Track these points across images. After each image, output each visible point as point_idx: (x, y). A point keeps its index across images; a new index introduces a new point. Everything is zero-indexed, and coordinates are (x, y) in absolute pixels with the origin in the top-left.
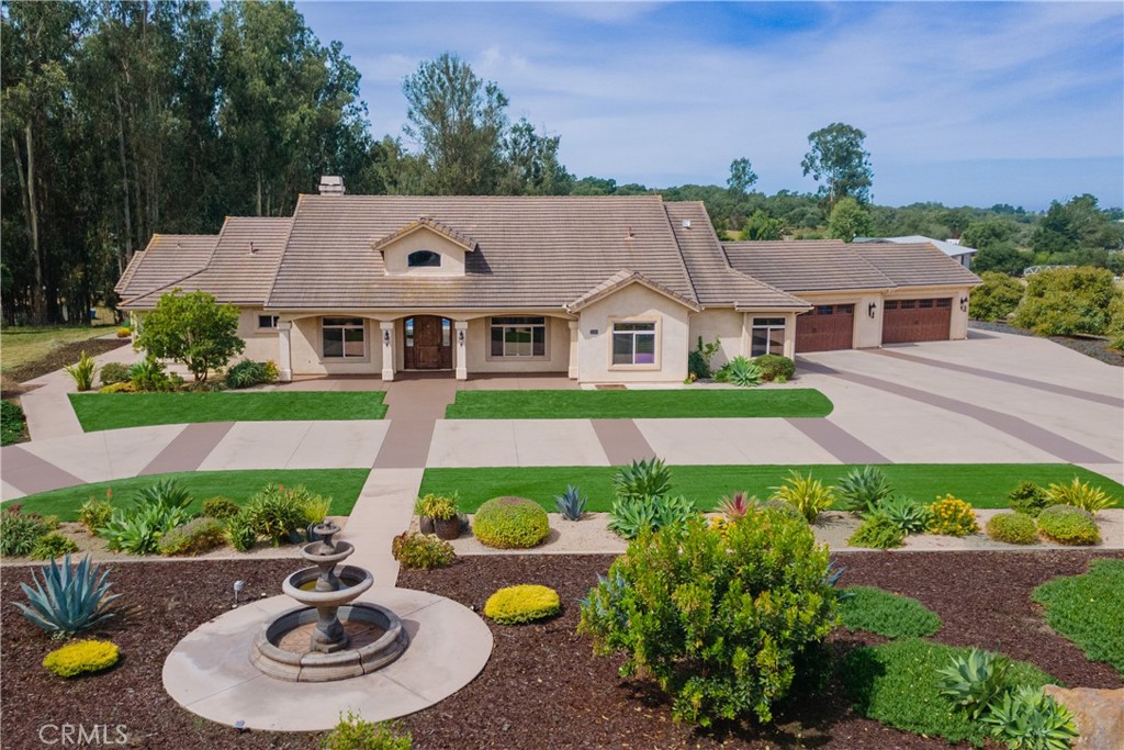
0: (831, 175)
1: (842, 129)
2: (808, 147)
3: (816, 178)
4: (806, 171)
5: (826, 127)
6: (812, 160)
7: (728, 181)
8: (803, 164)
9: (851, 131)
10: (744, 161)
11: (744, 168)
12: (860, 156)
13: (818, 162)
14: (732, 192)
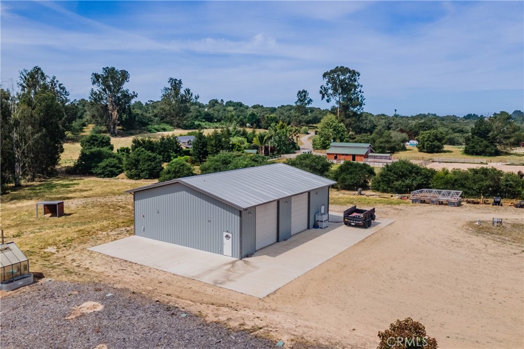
0: (338, 99)
1: (344, 70)
2: (324, 82)
3: (328, 101)
4: (323, 97)
5: (333, 69)
6: (326, 90)
7: (296, 103)
8: (321, 92)
9: (350, 71)
10: (304, 91)
11: (305, 96)
12: (355, 87)
13: (330, 91)
14: (298, 108)
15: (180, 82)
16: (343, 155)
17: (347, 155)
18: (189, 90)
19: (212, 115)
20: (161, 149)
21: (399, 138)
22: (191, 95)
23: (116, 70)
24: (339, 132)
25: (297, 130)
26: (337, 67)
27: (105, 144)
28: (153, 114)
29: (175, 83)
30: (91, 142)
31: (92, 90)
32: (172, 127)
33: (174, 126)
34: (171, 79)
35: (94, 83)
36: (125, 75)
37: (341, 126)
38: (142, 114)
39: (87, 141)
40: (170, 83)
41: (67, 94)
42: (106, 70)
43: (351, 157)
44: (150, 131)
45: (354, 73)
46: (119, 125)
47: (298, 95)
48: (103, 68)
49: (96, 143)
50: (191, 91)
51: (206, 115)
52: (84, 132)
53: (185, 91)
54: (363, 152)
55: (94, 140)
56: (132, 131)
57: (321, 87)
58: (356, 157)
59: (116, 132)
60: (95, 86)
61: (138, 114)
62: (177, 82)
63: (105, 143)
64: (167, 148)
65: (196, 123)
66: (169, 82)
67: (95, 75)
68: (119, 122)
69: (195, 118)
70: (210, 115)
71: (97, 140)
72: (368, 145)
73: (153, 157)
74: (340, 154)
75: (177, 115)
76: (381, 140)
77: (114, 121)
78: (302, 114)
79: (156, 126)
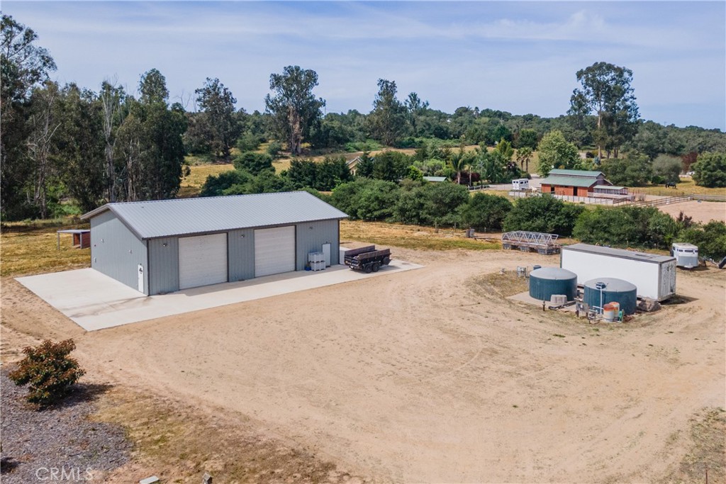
0: (598, 108)
5: (590, 65)
6: (583, 95)
9: (614, 69)
12: (625, 91)
13: (590, 97)
15: (393, 85)
16: (562, 186)
17: (566, 187)
18: (415, 95)
19: (445, 129)
20: (325, 173)
21: (667, 165)
22: (419, 101)
23: (301, 69)
24: (565, 155)
25: (527, 151)
26: (597, 63)
27: (262, 166)
28: (358, 128)
29: (387, 86)
30: (246, 162)
31: (268, 96)
32: (380, 145)
33: (384, 144)
34: (381, 81)
35: (272, 87)
36: (312, 77)
37: (570, 147)
38: (340, 128)
39: (241, 162)
40: (380, 86)
41: (233, 100)
42: (290, 70)
43: (573, 189)
44: (347, 150)
45: (620, 72)
46: (303, 141)
47: (571, 101)
48: (285, 68)
49: (251, 164)
50: (418, 96)
51: (436, 129)
52: (259, 150)
53: (410, 96)
54: (588, 183)
55: (249, 160)
56: (323, 150)
57: (574, 92)
58: (578, 190)
59: (299, 151)
60: (274, 90)
61: (333, 127)
62: (389, 84)
63: (263, 164)
64: (331, 172)
65: (417, 140)
66: (378, 84)
67: (275, 76)
68: (302, 138)
69: (420, 132)
70: (441, 129)
71: (253, 161)
72: (597, 173)
73: (279, 184)
74: (558, 186)
75: (387, 128)
76: (634, 167)
77: (296, 135)
78: (577, 129)
79: (357, 144)
